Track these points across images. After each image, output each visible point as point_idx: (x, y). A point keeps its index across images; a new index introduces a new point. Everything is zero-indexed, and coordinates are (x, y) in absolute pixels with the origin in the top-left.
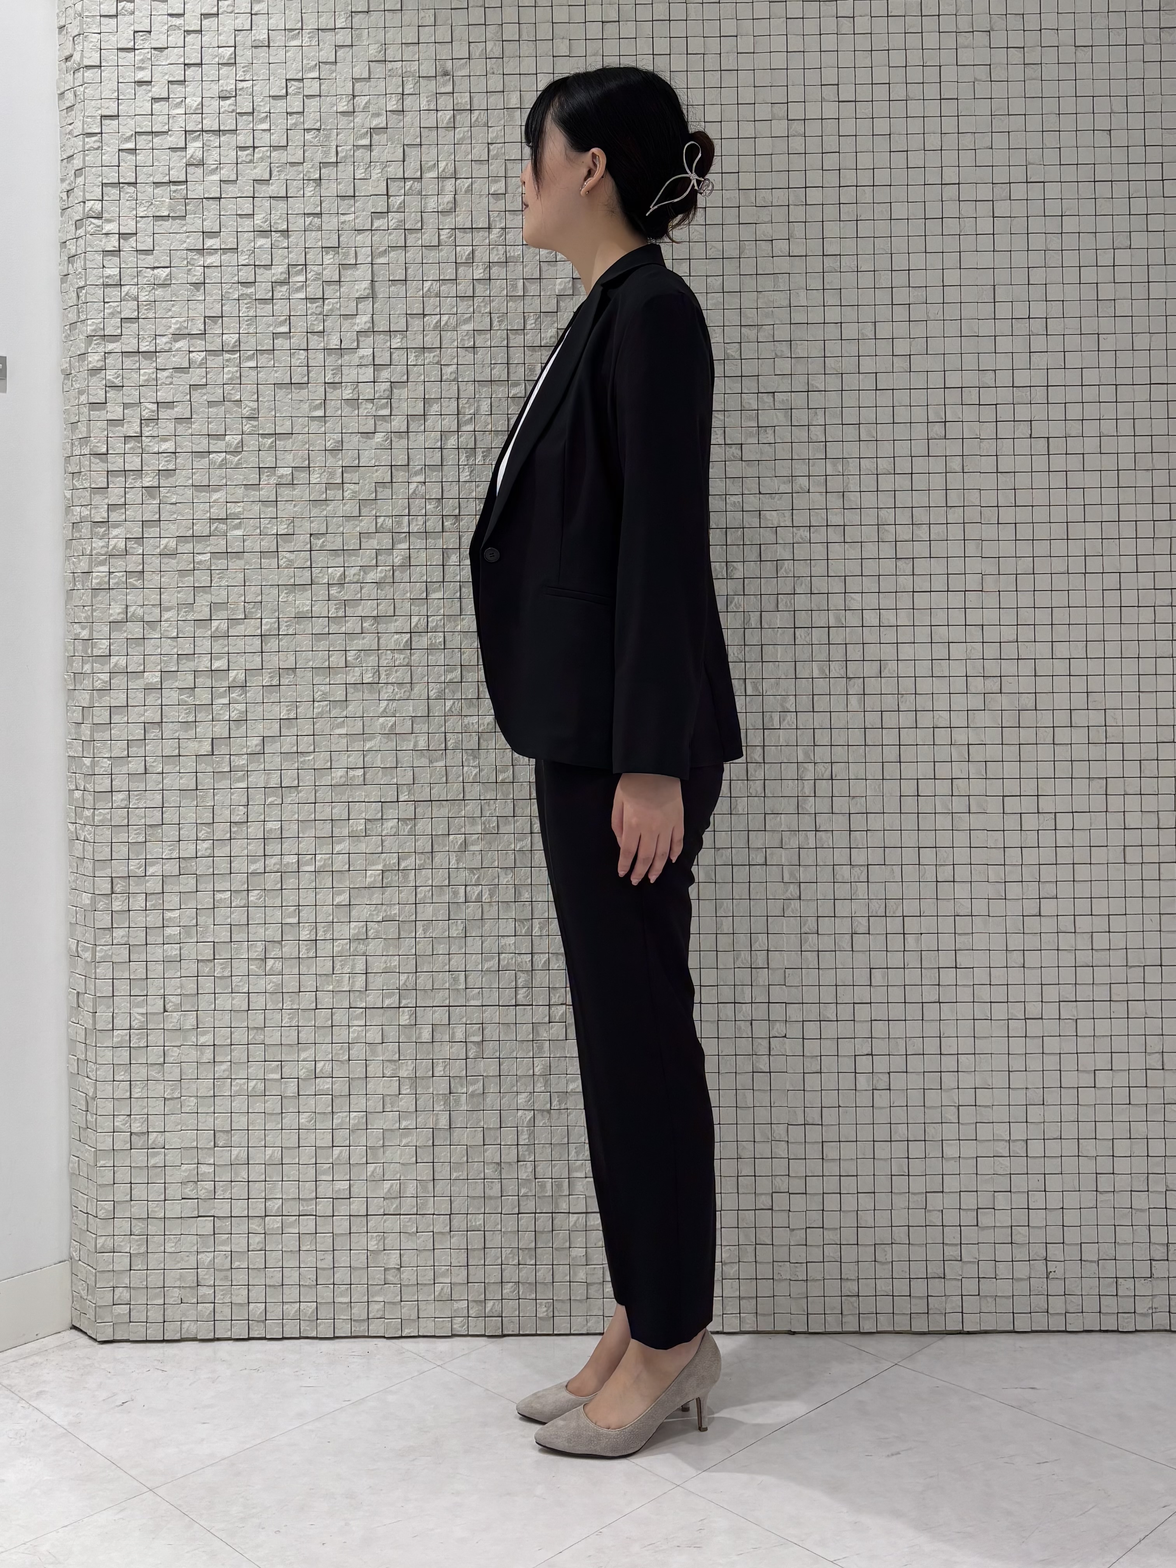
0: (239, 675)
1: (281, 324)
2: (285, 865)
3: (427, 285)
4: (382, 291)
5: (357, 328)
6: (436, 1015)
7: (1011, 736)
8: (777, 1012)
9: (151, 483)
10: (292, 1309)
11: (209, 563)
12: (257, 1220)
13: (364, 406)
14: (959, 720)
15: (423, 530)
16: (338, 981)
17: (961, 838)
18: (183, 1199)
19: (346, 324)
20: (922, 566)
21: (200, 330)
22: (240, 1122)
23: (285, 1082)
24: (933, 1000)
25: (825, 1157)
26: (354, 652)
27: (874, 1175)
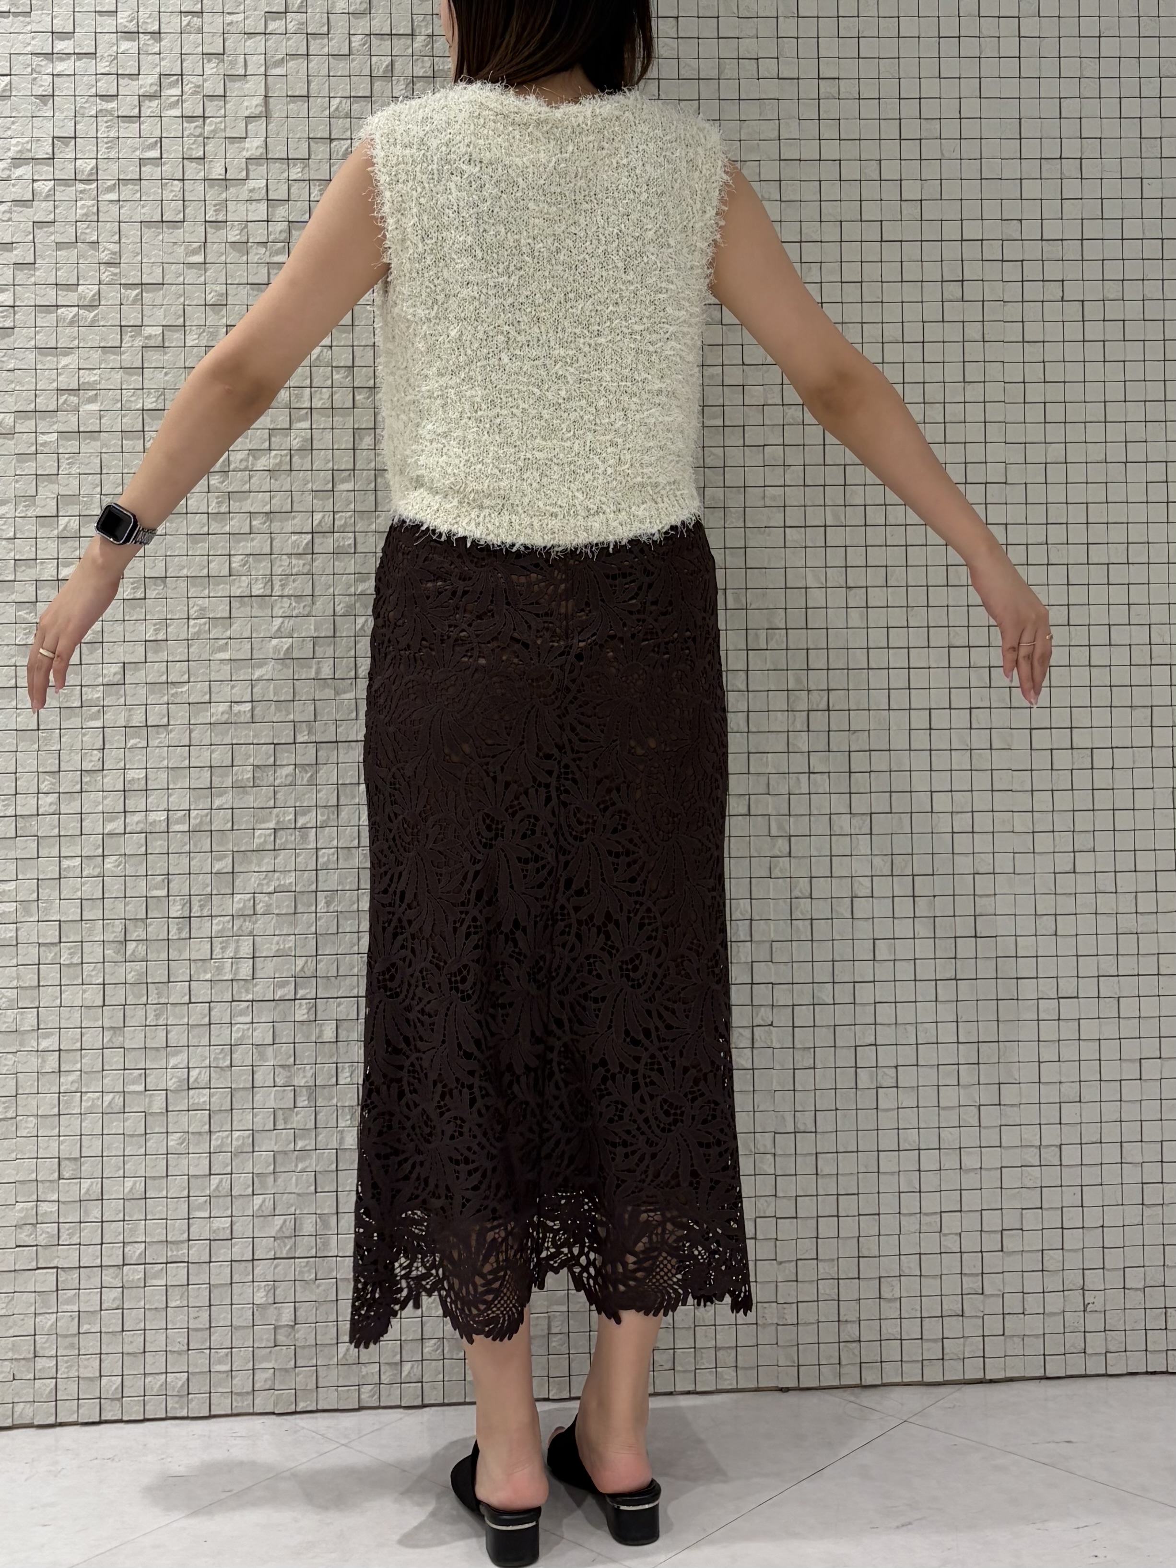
1: (151, 147)
2: (151, 824)
3: (335, 102)
4: (278, 108)
5: (246, 155)
6: (342, 1007)
8: (762, 994)
10: (155, 1383)
11: (56, 445)
12: (112, 1270)
13: (255, 251)
15: (328, 405)
16: (218, 968)
18: (17, 1246)
19: (232, 149)
21: (47, 154)
22: (93, 1147)
23: (151, 1095)
24: (948, 977)
25: (819, 1172)
26: (241, 557)
27: (878, 1193)
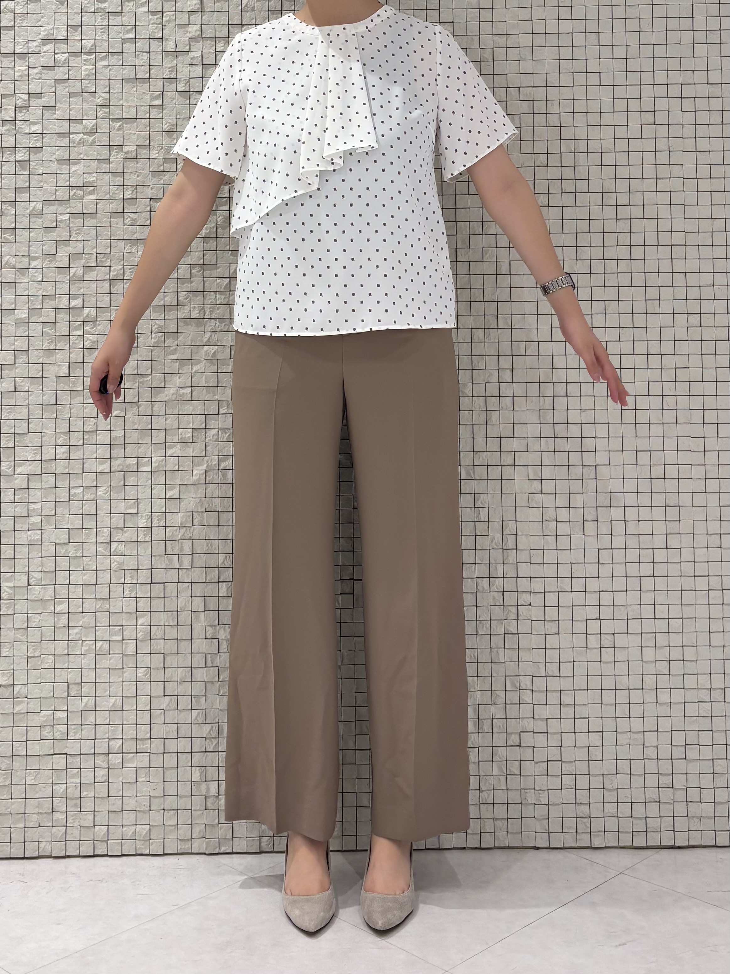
0: (92, 311)
1: (129, 31)
2: (127, 466)
4: (209, 6)
5: (189, 35)
7: (709, 361)
8: (524, 584)
9: (22, 157)
10: (129, 831)
11: (69, 221)
12: (101, 757)
14: (668, 348)
16: (169, 560)
17: (670, 444)
18: (41, 739)
19: (180, 33)
20: (637, 225)
21: (64, 36)
22: (89, 676)
23: (126, 643)
24: (648, 574)
25: (562, 703)
26: (184, 293)
27: (602, 717)
